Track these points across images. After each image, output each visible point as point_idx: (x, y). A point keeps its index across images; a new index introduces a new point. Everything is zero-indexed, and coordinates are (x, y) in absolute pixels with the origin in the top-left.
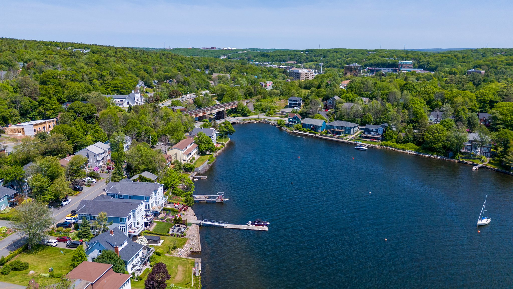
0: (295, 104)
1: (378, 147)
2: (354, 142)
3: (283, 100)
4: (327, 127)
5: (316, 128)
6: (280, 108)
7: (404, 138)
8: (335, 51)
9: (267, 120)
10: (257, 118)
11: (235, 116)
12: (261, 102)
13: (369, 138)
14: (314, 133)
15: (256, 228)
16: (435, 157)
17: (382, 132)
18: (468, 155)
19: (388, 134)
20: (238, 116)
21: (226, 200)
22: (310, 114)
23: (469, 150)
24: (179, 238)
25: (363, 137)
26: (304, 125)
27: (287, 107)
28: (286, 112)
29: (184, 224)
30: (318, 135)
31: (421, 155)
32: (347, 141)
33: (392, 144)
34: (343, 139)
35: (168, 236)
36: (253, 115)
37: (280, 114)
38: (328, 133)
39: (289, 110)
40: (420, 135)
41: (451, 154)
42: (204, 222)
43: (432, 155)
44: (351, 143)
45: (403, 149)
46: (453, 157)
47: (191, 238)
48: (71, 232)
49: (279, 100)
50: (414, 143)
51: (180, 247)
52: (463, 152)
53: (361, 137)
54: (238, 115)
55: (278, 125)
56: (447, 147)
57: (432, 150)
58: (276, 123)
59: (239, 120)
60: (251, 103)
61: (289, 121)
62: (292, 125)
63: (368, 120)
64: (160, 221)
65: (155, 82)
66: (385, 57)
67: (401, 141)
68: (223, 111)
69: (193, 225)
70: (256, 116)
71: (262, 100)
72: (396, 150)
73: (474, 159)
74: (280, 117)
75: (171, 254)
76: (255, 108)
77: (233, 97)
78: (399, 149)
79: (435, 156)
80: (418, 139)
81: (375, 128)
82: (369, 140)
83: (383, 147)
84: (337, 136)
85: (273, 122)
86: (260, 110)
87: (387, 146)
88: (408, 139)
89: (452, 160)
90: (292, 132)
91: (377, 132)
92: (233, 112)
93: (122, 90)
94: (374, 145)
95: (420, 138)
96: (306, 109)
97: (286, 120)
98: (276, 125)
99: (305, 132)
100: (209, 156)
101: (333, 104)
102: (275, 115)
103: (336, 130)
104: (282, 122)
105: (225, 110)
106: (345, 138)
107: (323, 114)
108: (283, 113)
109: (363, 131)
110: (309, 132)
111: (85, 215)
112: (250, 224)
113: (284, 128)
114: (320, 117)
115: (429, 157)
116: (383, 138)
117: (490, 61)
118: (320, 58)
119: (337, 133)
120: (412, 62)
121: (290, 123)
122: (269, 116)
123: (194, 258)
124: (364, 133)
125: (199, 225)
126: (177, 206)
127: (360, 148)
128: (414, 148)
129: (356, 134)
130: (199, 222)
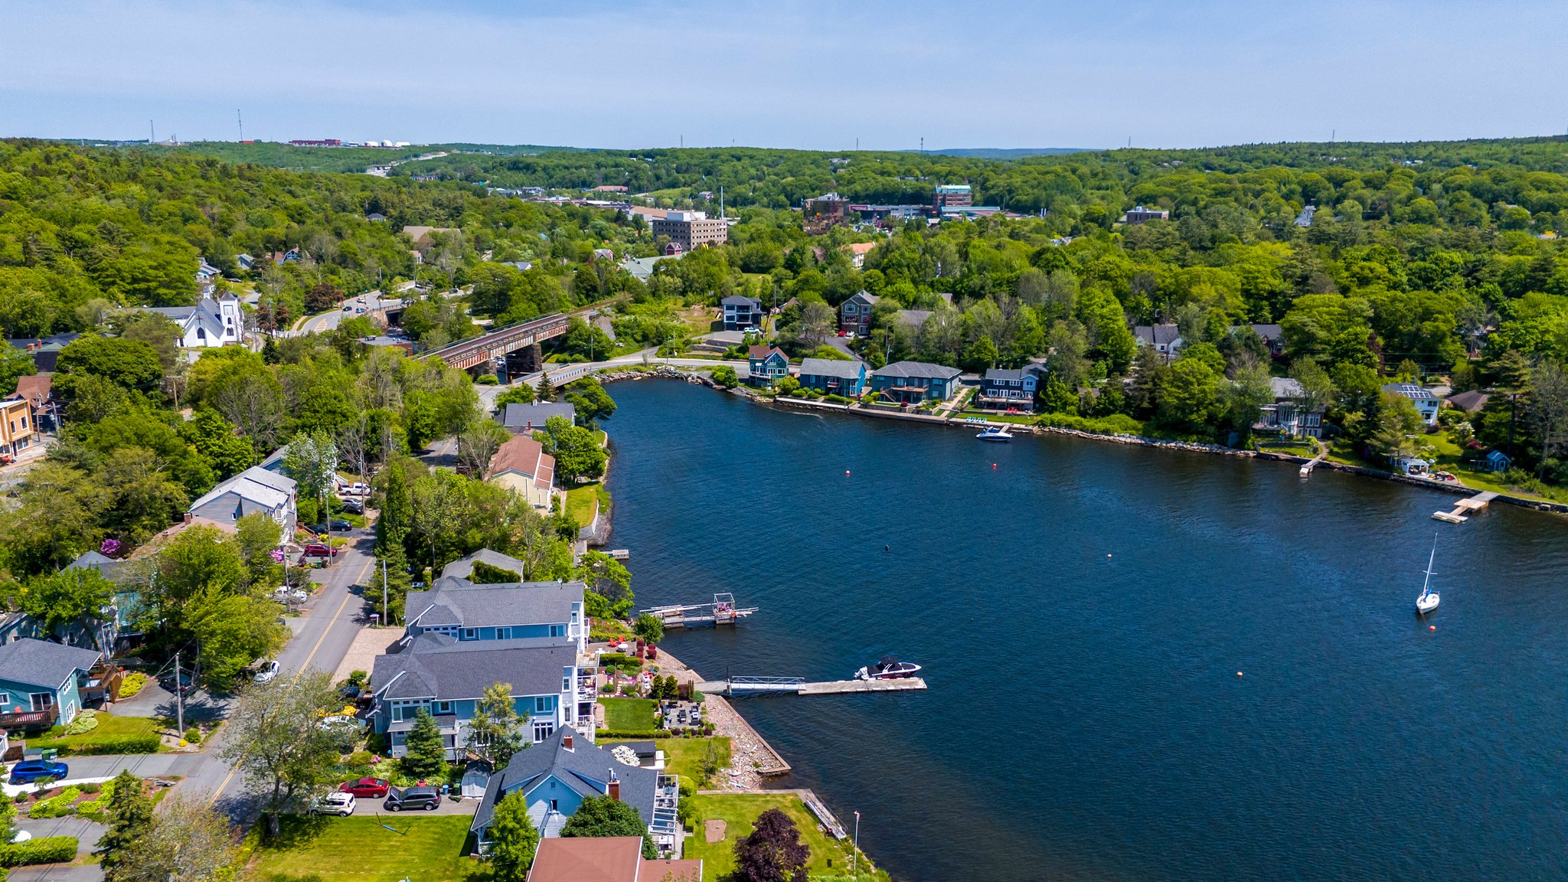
0: (743, 319)
1: (1036, 429)
2: (964, 421)
3: (697, 307)
4: (875, 383)
5: (841, 387)
6: (697, 332)
7: (1099, 404)
8: (733, 156)
9: (672, 369)
10: (640, 365)
11: (565, 362)
12: (634, 314)
13: (1003, 406)
14: (841, 402)
15: (890, 685)
16: (1195, 446)
17: (1033, 387)
18: (1274, 437)
19: (1054, 392)
20: (575, 361)
21: (745, 613)
22: (802, 346)
23: (1272, 424)
24: (700, 739)
25: (981, 405)
26: (805, 380)
27: (717, 326)
28: (723, 344)
29: (682, 698)
30: (855, 406)
31: (1158, 444)
32: (943, 417)
33: (1071, 419)
34: (930, 413)
35: (666, 736)
36: (620, 355)
37: (704, 349)
38: (882, 398)
39: (735, 337)
40: (1142, 389)
41: (1233, 437)
42: (734, 686)
43: (1185, 442)
44: (958, 425)
45: (1106, 432)
46: (1241, 445)
47: (732, 734)
48: (374, 763)
49: (684, 306)
50: (1128, 414)
51: (725, 765)
52: (1260, 430)
53: (976, 404)
54: (576, 356)
55: (718, 382)
56: (1216, 419)
57: (1181, 428)
58: (706, 375)
59: (588, 373)
60: (602, 318)
61: (754, 369)
62: (765, 380)
63: (987, 358)
64: (607, 696)
65: (243, 261)
66: (889, 174)
67: (1094, 408)
68: (530, 347)
69: (708, 697)
70: (636, 359)
71: (634, 308)
72: (1080, 433)
73: (1291, 446)
74: (706, 357)
75: (715, 787)
76: (618, 334)
77: (542, 300)
78: (1093, 432)
79: (1193, 446)
80: (1138, 402)
81: (1013, 376)
82: (1001, 413)
83: (1046, 429)
84: (911, 406)
85: (695, 374)
86: (639, 338)
87: (1059, 426)
88: (1112, 403)
89: (1241, 453)
90: (772, 400)
91: (1020, 388)
92: (561, 347)
93: (162, 291)
94: (1023, 426)
95: (1142, 399)
96: (793, 331)
97: (742, 368)
98: (711, 381)
99: (810, 398)
100: (592, 489)
101: (860, 316)
102: (694, 353)
103: (905, 389)
104: (731, 371)
105: (536, 344)
106: (934, 410)
107: (836, 343)
108: (715, 347)
109: (978, 387)
110: (822, 398)
111: (418, 702)
112: (866, 677)
113: (741, 391)
114: (835, 354)
115: (1179, 449)
116: (1040, 405)
117: (1172, 184)
118: (695, 176)
119: (908, 398)
120: (968, 187)
121: (758, 374)
122: (674, 357)
123: (790, 791)
124: (985, 394)
125: (725, 695)
126: (623, 646)
127: (992, 435)
128: (1134, 428)
129: (960, 397)
130: (720, 686)
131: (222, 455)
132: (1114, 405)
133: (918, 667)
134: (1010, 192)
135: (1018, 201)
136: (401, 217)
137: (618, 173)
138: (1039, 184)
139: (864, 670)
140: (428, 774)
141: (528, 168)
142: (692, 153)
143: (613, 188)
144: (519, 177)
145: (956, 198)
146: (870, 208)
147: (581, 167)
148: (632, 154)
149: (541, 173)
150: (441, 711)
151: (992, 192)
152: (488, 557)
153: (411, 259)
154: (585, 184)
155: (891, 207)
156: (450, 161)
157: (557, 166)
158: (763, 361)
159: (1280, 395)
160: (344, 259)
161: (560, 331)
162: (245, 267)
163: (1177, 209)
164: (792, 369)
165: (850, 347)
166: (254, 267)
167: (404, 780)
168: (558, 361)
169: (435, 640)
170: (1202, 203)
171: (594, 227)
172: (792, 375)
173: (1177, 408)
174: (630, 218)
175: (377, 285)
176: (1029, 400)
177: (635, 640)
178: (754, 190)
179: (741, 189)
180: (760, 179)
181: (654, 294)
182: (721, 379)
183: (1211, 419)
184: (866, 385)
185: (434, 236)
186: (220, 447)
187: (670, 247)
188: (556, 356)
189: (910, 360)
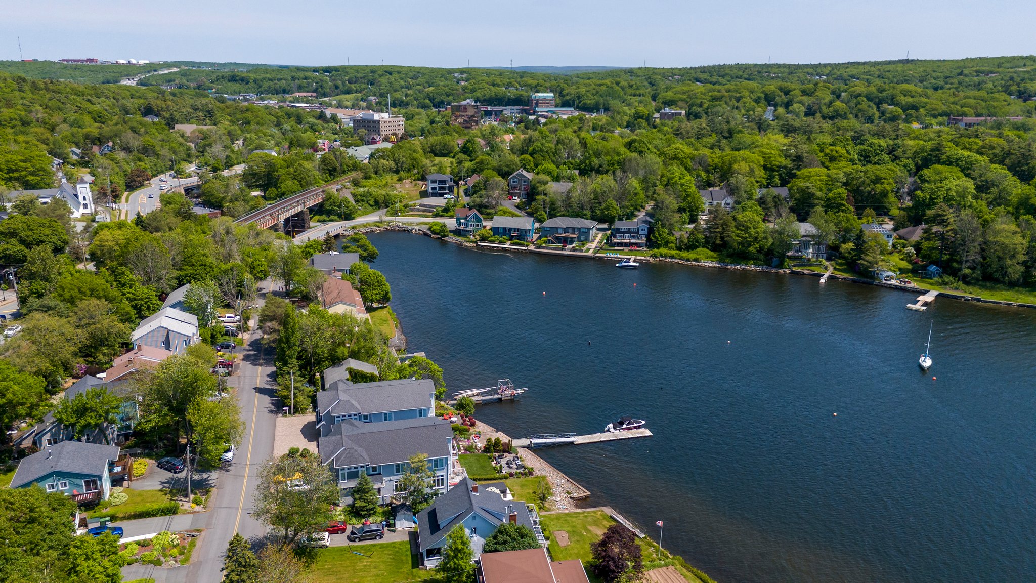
0: (442, 189)
1: (651, 259)
2: (605, 255)
3: (407, 181)
4: (542, 232)
5: (520, 235)
6: (411, 198)
7: (689, 241)
9: (400, 224)
10: (378, 222)
11: (324, 221)
12: (365, 187)
13: (627, 245)
14: (523, 245)
15: (629, 434)
16: (753, 268)
17: (646, 232)
18: (799, 260)
19: (660, 235)
20: (332, 220)
21: (520, 392)
22: (486, 207)
23: (797, 251)
24: (528, 478)
25: (613, 245)
26: (495, 230)
27: (424, 194)
28: (431, 206)
29: (506, 452)
30: (532, 248)
31: (729, 267)
32: (590, 253)
33: (674, 252)
34: (582, 251)
35: (506, 478)
36: (360, 215)
37: (418, 210)
38: (549, 241)
40: (715, 232)
41: (775, 261)
42: (534, 441)
43: (746, 265)
44: (600, 258)
45: (696, 260)
46: (780, 265)
47: (545, 473)
49: (398, 180)
50: (708, 248)
51: (550, 494)
52: (791, 256)
53: (609, 243)
54: (332, 217)
55: (435, 233)
56: (764, 250)
57: (742, 256)
58: (425, 228)
59: (343, 229)
60: (344, 190)
61: (460, 224)
62: (468, 231)
63: (613, 213)
65: (73, 152)
66: (498, 86)
67: (686, 245)
68: (302, 212)
69: (520, 450)
70: (373, 218)
71: (364, 182)
72: (679, 261)
73: (810, 265)
74: (422, 216)
75: (549, 510)
76: (357, 201)
77: (302, 178)
78: (688, 260)
79: (751, 267)
80: (713, 240)
81: (629, 225)
82: (627, 249)
83: (658, 259)
84: (569, 246)
85: (417, 228)
86: (372, 203)
87: (666, 257)
89: (781, 271)
90: (475, 245)
92: (323, 211)
94: (643, 258)
95: (716, 238)
96: (481, 197)
97: (450, 223)
98: (429, 233)
99: (500, 243)
100: (385, 311)
101: (521, 186)
102: (411, 213)
103: (564, 235)
104: (444, 226)
105: (305, 209)
106: (584, 249)
107: (508, 205)
108: (426, 209)
109: (609, 232)
110: (509, 242)
111: (357, 468)
112: (612, 430)
113: (452, 239)
114: (510, 213)
115: (743, 270)
116: (651, 244)
117: (684, 93)
118: (363, 86)
119: (566, 241)
120: (552, 94)
121: (462, 227)
122: (398, 216)
123: (598, 509)
124: (615, 237)
125: (528, 447)
126: (454, 419)
127: (626, 264)
128: (712, 257)
129: (598, 239)
130: (525, 442)
131: (135, 299)
132: (698, 242)
133: (644, 422)
134: (579, 97)
135: (585, 104)
136: (172, 118)
137: (308, 84)
138: (597, 92)
139: (611, 425)
140: (370, 515)
141: (244, 81)
142: (357, 69)
143: (305, 94)
144: (236, 86)
145: (545, 101)
146: (489, 108)
147: (281, 79)
148: (315, 70)
149: (252, 84)
150: (372, 473)
151: (567, 98)
152: (354, 364)
153: (189, 149)
154: (285, 91)
155: (502, 108)
156: (183, 74)
157: (264, 79)
158: (465, 219)
159: (803, 233)
160: (146, 150)
161: (319, 200)
162: (75, 158)
163: (690, 109)
164: (484, 223)
165: (518, 207)
166: (82, 158)
167: (354, 521)
168: (319, 221)
169: (352, 424)
170: (705, 106)
171: (308, 123)
172: (485, 227)
173: (739, 243)
174: (329, 116)
175: (171, 168)
176: (643, 241)
177: (459, 414)
178: (406, 96)
179: (398, 95)
180: (408, 88)
181: (376, 173)
182: (438, 231)
183: (760, 251)
184: (535, 233)
185: (201, 132)
186: (133, 294)
187: (373, 138)
188: (317, 217)
189: (560, 216)
